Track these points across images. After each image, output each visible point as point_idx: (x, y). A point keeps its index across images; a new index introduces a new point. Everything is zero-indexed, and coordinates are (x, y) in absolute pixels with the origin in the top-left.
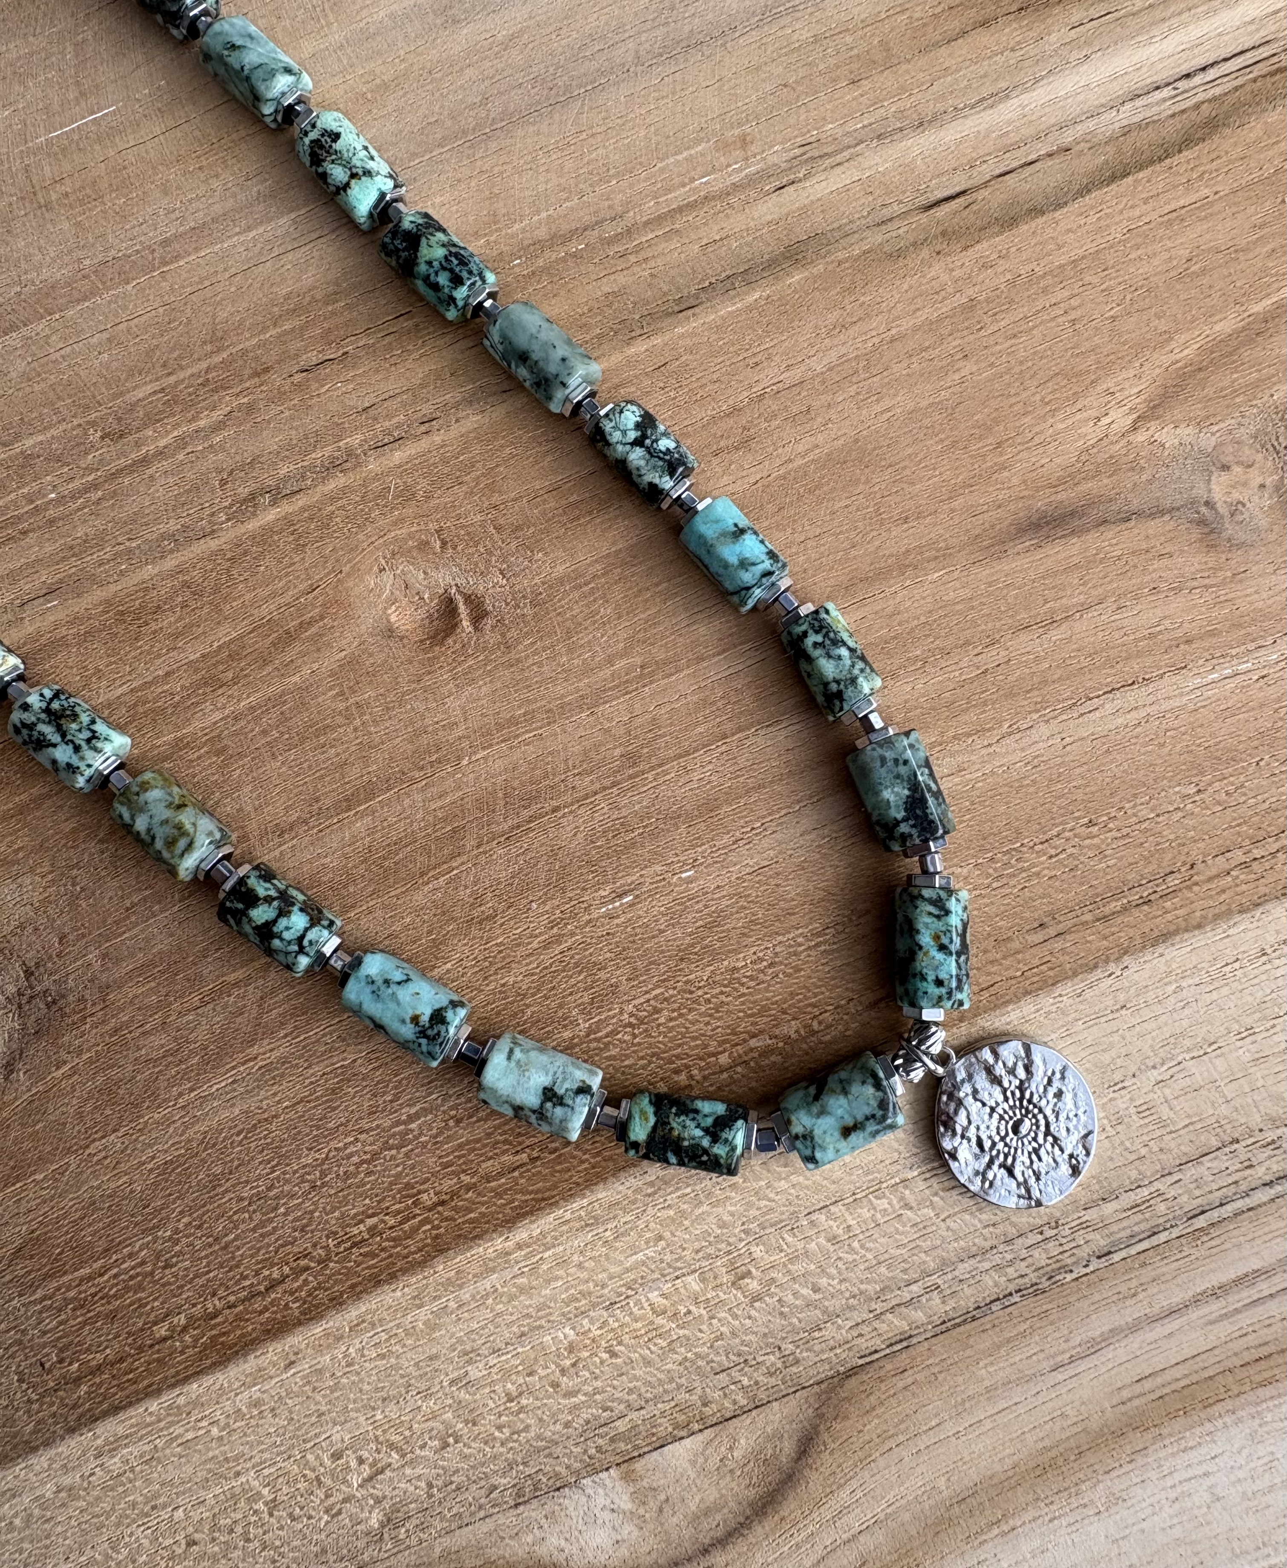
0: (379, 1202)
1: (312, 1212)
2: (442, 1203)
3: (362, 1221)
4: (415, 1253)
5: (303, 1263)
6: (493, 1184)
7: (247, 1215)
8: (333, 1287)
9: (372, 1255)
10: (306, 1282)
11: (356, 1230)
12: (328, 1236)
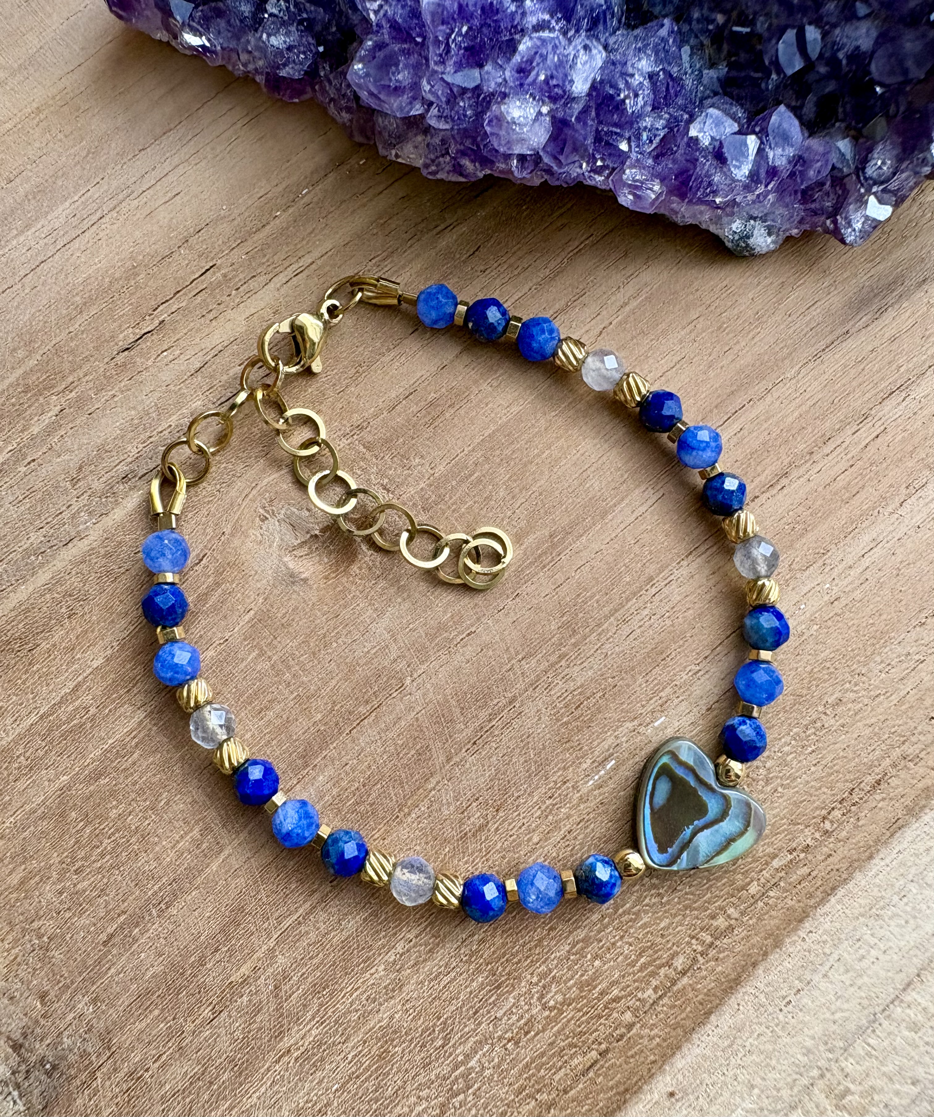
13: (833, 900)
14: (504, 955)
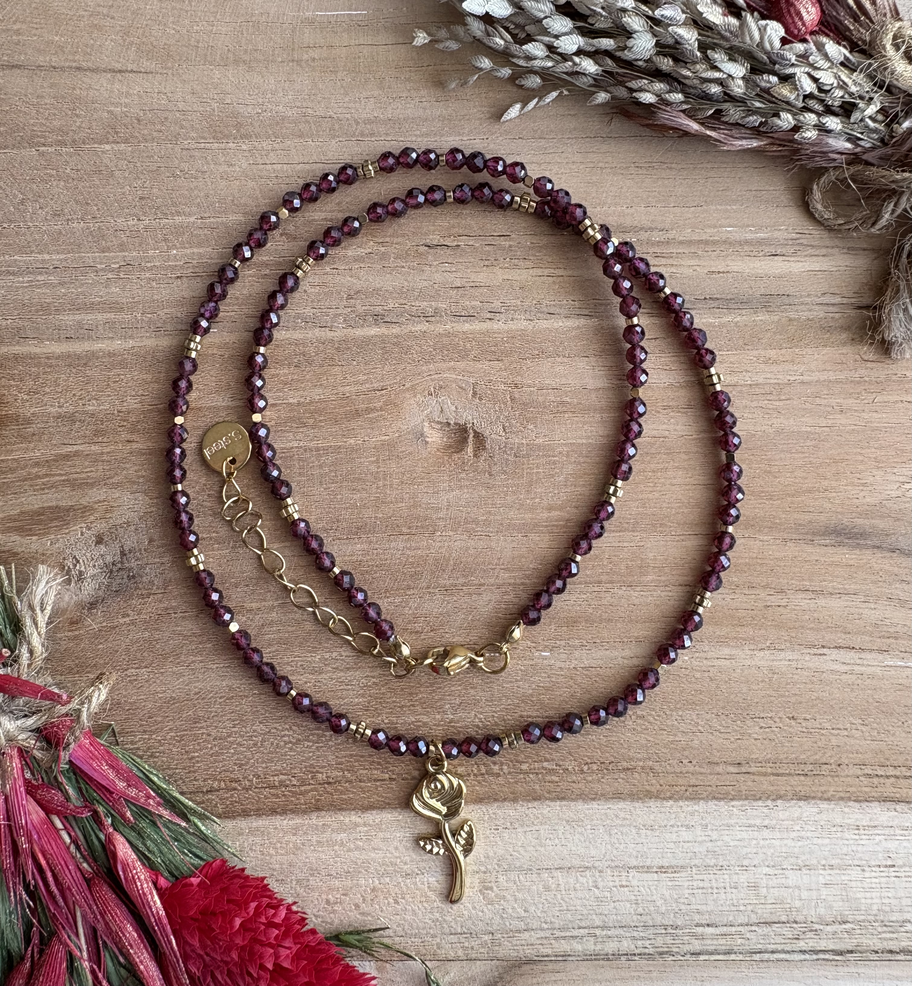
0: (291, 768)
1: (249, 759)
2: (329, 783)
3: (277, 775)
4: (302, 804)
5: (234, 785)
6: (362, 784)
7: (210, 746)
8: (247, 804)
9: (277, 796)
10: (232, 796)
11: (272, 779)
12: (254, 776)
13: (558, 803)
14: (381, 698)
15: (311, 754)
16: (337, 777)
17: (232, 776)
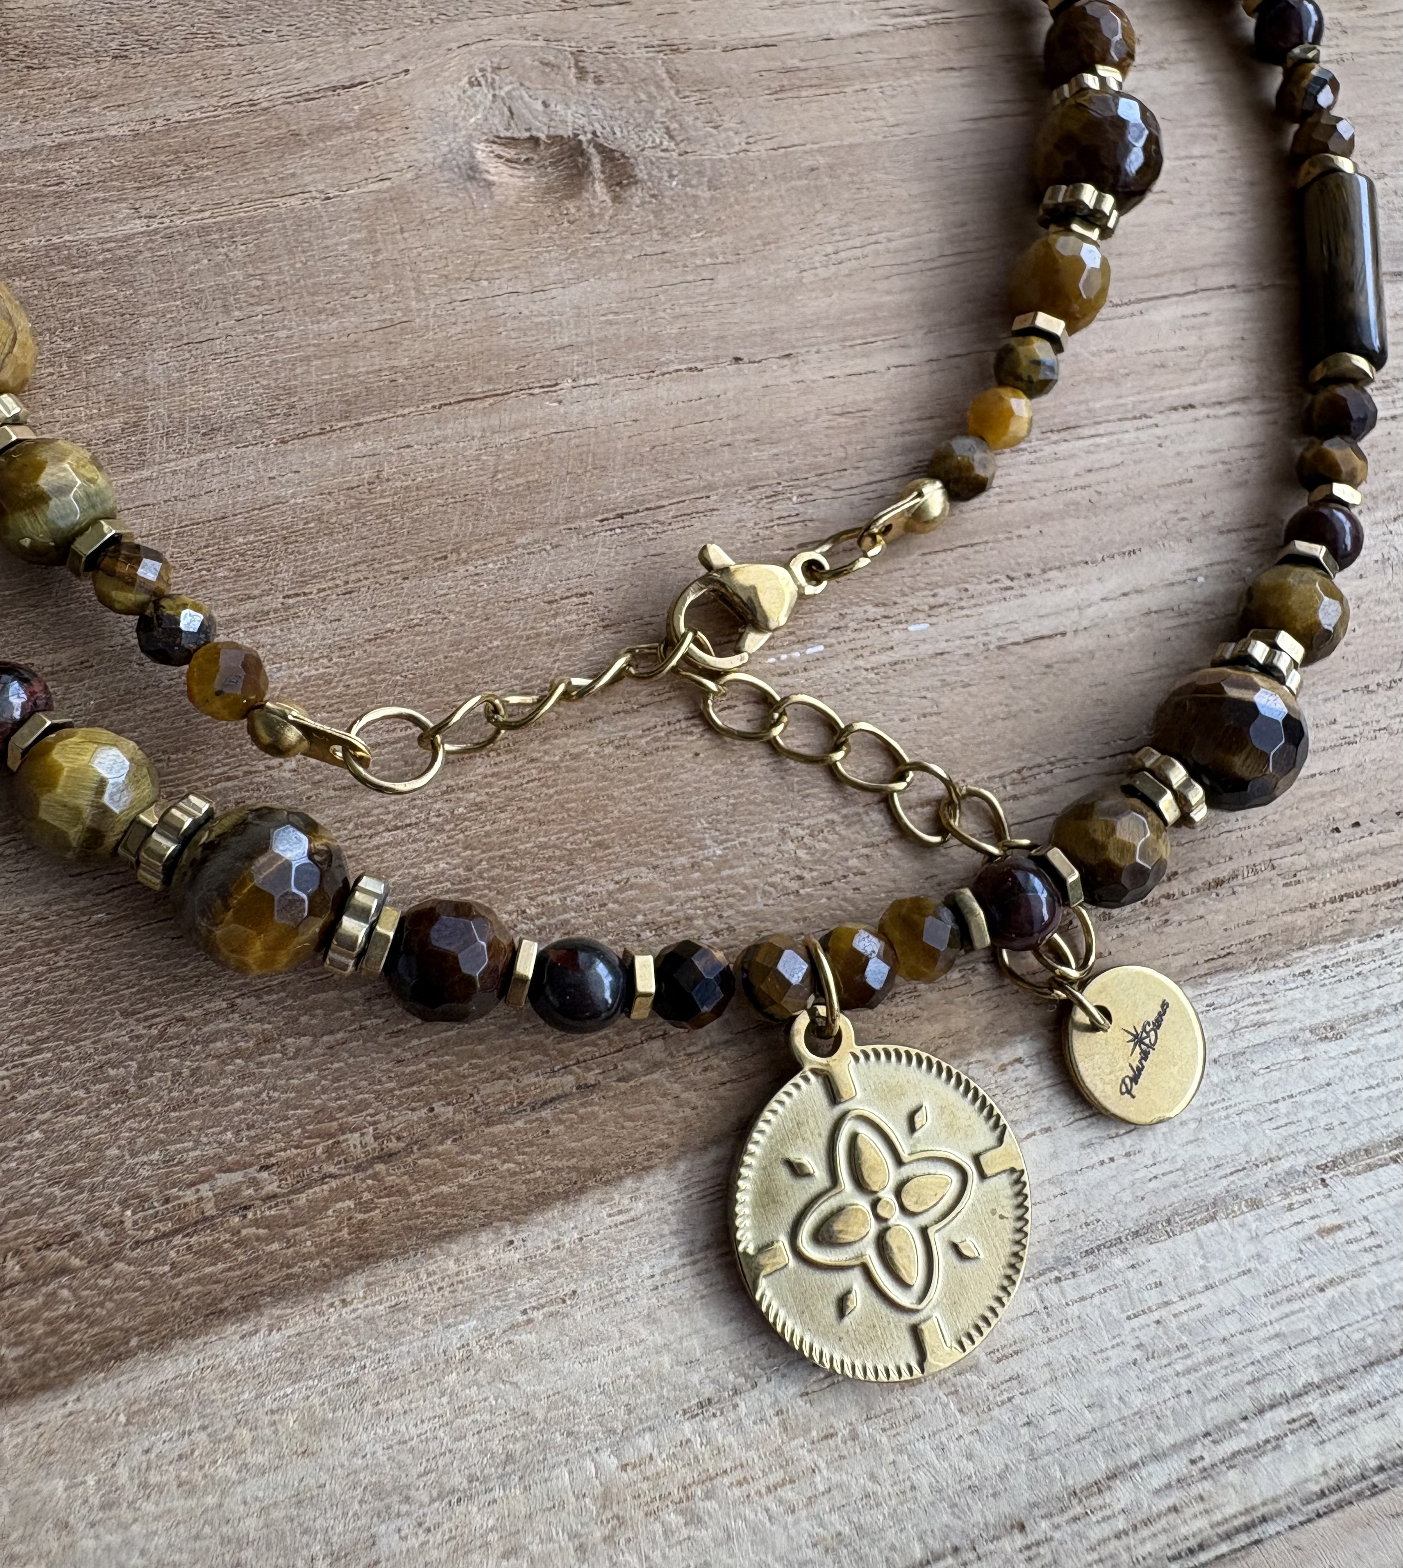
0: (253, 1140)
1: (100, 1148)
2: (387, 1157)
3: (206, 1178)
4: (309, 1257)
5: (54, 1256)
6: (497, 1129)
8: (111, 1315)
10: (52, 1300)
11: (189, 1196)
12: (124, 1204)
15: (311, 1076)
16: (410, 1126)
17: (46, 1225)
